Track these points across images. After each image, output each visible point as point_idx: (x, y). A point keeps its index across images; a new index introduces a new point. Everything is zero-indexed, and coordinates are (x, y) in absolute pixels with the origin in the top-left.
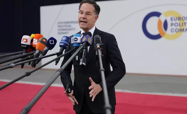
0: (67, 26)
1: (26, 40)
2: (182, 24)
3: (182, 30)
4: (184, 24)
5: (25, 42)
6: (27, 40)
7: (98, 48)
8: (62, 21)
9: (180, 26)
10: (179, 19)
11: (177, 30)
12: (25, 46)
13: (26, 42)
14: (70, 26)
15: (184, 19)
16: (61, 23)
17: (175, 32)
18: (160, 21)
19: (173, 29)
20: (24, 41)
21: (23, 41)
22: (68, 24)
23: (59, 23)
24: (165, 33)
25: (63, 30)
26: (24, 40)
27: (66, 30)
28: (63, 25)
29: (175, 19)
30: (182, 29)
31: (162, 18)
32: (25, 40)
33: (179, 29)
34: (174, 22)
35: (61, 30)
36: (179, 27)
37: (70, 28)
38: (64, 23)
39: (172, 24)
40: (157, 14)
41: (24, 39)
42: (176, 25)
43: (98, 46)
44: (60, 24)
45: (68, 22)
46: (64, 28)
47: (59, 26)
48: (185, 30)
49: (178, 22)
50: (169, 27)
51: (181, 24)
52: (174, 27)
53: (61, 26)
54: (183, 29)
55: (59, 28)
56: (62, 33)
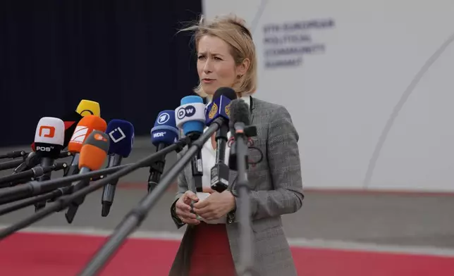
0: (294, 39)
1: (49, 130)
5: (46, 136)
6: (52, 129)
8: (279, 20)
12: (48, 149)
13: (51, 135)
14: (305, 38)
16: (276, 28)
20: (43, 134)
21: (40, 135)
22: (298, 33)
23: (266, 29)
25: (282, 52)
26: (43, 129)
27: (292, 51)
28: (280, 34)
32: (47, 131)
35: (274, 52)
37: (305, 44)
38: (286, 27)
41: (42, 127)
44: (272, 34)
45: (297, 26)
46: (288, 45)
47: (267, 40)
53: (275, 41)
55: (270, 46)
56: (280, 64)
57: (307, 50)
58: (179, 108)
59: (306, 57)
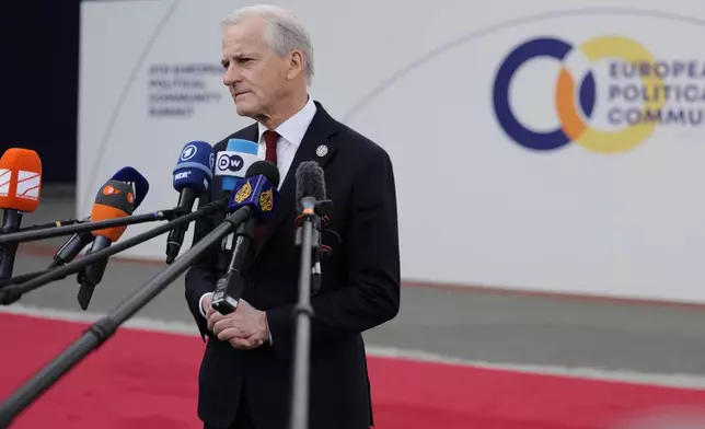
0: (186, 84)
2: (656, 91)
3: (652, 117)
4: (661, 93)
7: (307, 216)
8: (170, 62)
9: (646, 98)
10: (644, 69)
11: (633, 116)
14: (198, 84)
15: (662, 70)
16: (165, 69)
17: (624, 125)
18: (564, 78)
19: (617, 110)
22: (191, 77)
23: (153, 70)
24: (581, 128)
25: (171, 98)
27: (182, 98)
28: (170, 77)
29: (629, 70)
30: (653, 112)
31: (576, 65)
33: (643, 113)
34: (622, 82)
35: (161, 98)
36: (640, 105)
37: (199, 91)
38: (177, 70)
39: (614, 92)
40: (556, 48)
42: (631, 93)
43: (309, 210)
44: (159, 76)
45: (190, 69)
46: (178, 90)
47: (153, 83)
48: (665, 115)
49: (638, 81)
50: (603, 103)
51: (650, 92)
52: (620, 102)
53: (162, 84)
54: (659, 114)
55: (155, 90)
56: (167, 112)
57: (199, 98)
58: (224, 153)
59: (199, 107)
